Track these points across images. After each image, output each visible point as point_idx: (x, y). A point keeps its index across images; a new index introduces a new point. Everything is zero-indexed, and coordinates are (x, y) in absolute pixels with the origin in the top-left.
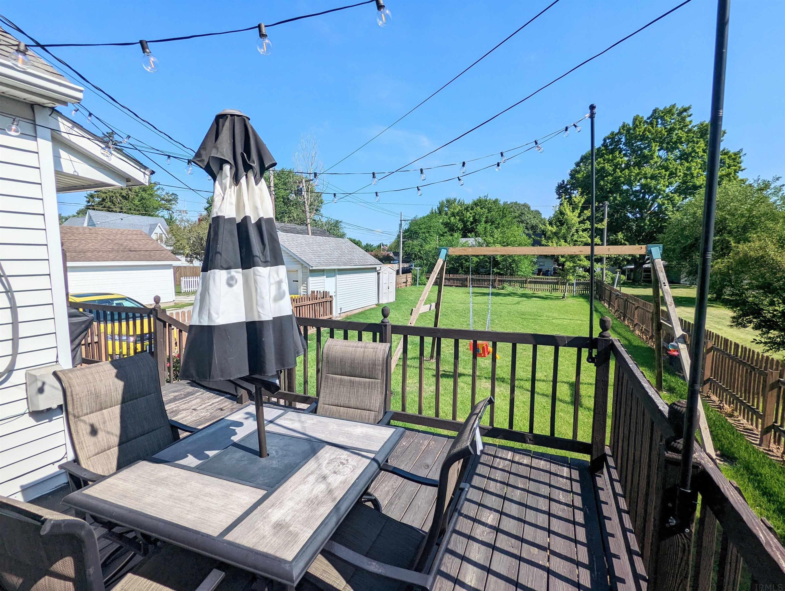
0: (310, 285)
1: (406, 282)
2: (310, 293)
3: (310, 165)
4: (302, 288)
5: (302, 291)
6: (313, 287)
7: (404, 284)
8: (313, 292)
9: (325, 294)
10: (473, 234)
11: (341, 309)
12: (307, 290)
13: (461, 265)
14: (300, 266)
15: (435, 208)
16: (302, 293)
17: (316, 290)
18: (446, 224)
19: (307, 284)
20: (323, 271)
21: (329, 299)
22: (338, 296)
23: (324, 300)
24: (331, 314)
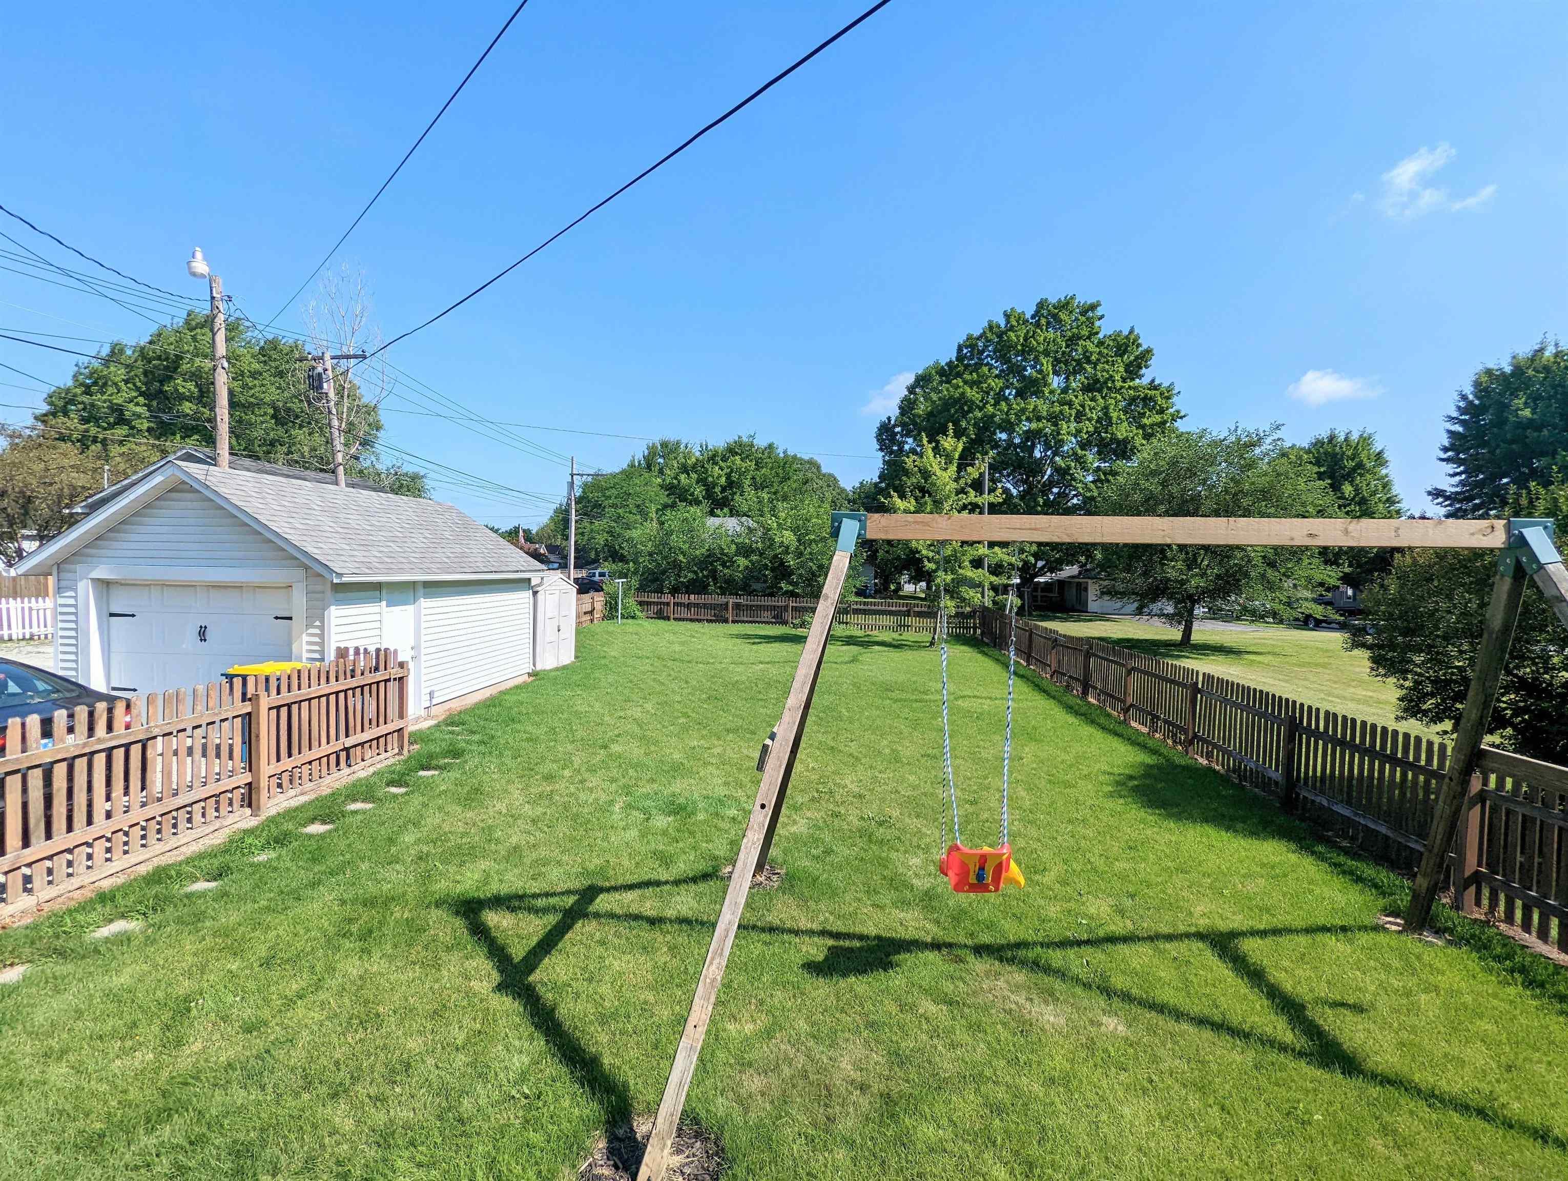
0: (334, 629)
1: (591, 612)
2: (331, 655)
3: (349, 335)
4: (305, 638)
5: (305, 647)
6: (340, 637)
7: (588, 617)
8: (342, 653)
9: (382, 658)
10: (726, 510)
11: (431, 695)
12: (322, 644)
13: (714, 574)
14: (301, 573)
15: (639, 456)
16: (305, 655)
17: (351, 645)
18: (671, 489)
19: (322, 628)
20: (377, 587)
21: (395, 672)
22: (423, 658)
23: (379, 676)
24: (401, 716)
